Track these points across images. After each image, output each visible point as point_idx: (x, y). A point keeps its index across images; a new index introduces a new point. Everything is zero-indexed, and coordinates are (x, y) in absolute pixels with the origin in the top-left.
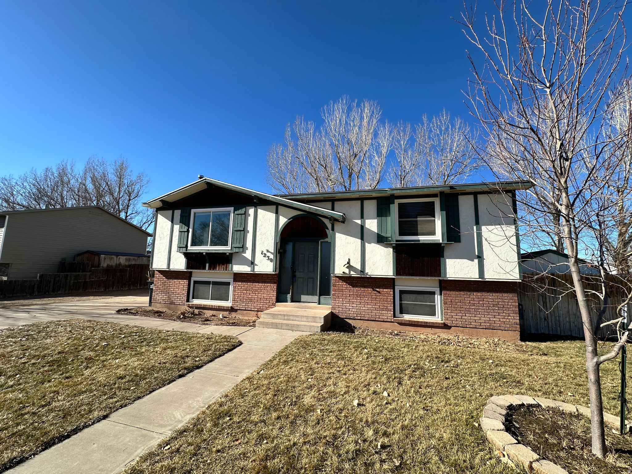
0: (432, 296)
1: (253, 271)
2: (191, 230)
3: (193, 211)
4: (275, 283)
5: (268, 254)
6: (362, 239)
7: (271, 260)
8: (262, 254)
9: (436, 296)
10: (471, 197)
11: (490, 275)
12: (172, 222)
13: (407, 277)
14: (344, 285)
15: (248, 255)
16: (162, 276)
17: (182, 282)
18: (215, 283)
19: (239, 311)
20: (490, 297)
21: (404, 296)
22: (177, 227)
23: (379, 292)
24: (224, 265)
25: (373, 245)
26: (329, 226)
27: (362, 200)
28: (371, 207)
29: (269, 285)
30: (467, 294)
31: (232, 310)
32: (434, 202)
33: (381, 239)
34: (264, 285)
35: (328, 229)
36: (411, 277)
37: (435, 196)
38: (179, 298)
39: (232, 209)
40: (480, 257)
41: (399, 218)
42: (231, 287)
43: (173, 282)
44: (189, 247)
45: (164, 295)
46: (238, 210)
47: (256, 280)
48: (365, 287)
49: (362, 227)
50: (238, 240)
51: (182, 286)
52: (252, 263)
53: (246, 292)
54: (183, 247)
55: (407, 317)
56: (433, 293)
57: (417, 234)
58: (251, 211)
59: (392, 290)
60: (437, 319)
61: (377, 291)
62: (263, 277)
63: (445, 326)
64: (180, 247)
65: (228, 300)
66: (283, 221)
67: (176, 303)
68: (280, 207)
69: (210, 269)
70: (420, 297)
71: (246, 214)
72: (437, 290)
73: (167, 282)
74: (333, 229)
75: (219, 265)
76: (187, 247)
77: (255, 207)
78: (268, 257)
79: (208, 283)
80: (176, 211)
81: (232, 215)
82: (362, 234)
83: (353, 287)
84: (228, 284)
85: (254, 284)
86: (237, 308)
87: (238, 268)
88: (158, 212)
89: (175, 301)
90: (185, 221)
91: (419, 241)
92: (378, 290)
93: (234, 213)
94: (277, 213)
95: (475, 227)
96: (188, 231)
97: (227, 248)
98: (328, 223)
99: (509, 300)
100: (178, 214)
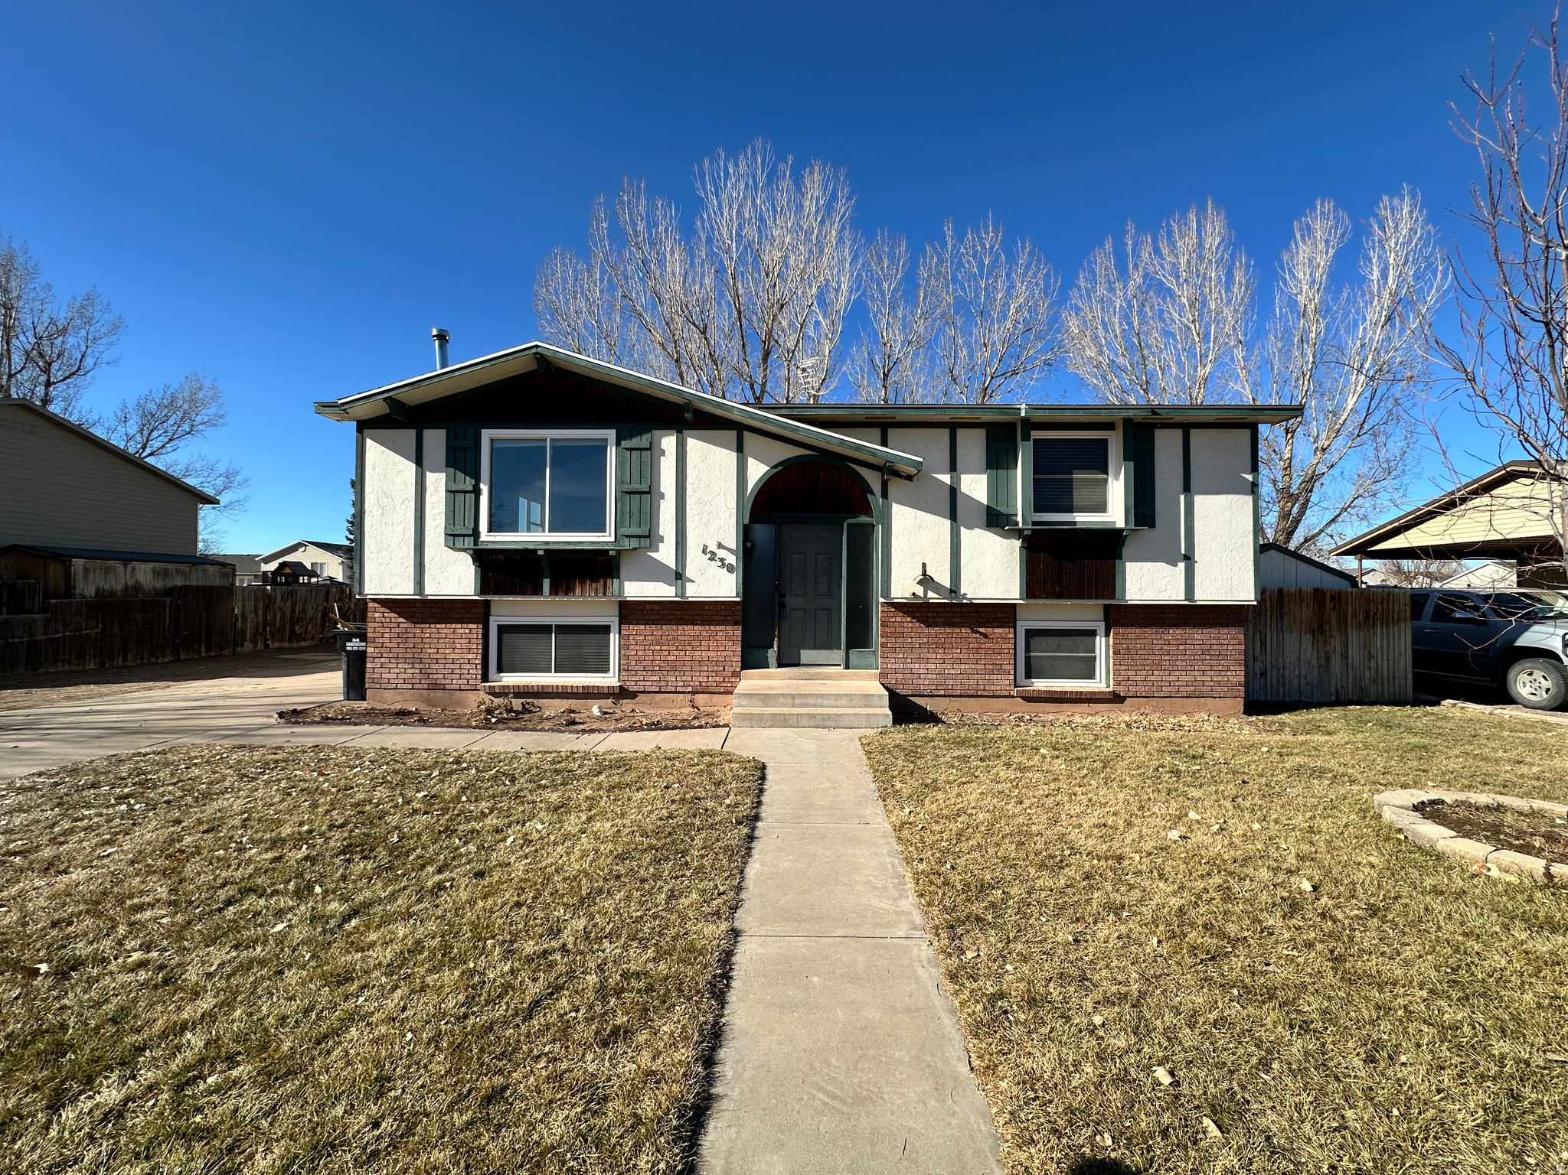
0: (1088, 639)
1: (683, 595)
2: (484, 488)
3: (486, 435)
4: (736, 623)
5: (721, 553)
6: (953, 517)
7: (730, 569)
8: (704, 552)
9: (1098, 638)
10: (1178, 434)
11: (1207, 593)
12: (419, 462)
13: (1048, 602)
14: (908, 623)
15: (666, 554)
16: (392, 615)
17: (462, 631)
18: (562, 629)
19: (641, 697)
20: (1199, 636)
21: (1034, 641)
22: (437, 482)
23: (985, 636)
24: (597, 581)
25: (977, 531)
26: (876, 487)
27: (952, 427)
28: (972, 444)
29: (719, 628)
30: (1157, 633)
31: (622, 693)
32: (1106, 441)
33: (996, 520)
34: (707, 628)
35: (873, 494)
36: (1056, 602)
37: (1110, 426)
38: (458, 671)
39: (611, 434)
40: (1189, 558)
41: (1035, 473)
42: (614, 638)
43: (434, 630)
44: (485, 535)
45: (406, 666)
46: (631, 437)
47: (685, 618)
49: (954, 491)
50: (635, 517)
51: (463, 641)
52: (679, 577)
53: (658, 648)
54: (464, 536)
55: (1040, 685)
56: (1093, 633)
57: (1071, 510)
58: (668, 442)
59: (1012, 630)
60: (1099, 684)
61: (981, 634)
62: (703, 609)
63: (1116, 698)
64: (454, 536)
65: (607, 670)
66: (757, 471)
67: (447, 687)
68: (747, 435)
69: (555, 591)
70: (1067, 641)
71: (652, 451)
72: (1101, 627)
73: (414, 630)
74: (885, 495)
75: (583, 582)
76: (476, 533)
77: (679, 431)
78: (722, 560)
79: (546, 629)
80: (428, 434)
81: (612, 453)
82: (953, 506)
83: (928, 626)
84: (605, 630)
85: (680, 627)
86: (636, 688)
87: (635, 590)
88: (366, 431)
89: (443, 682)
90: (463, 461)
91: (1074, 523)
92: (982, 630)
93: (618, 444)
94: (740, 449)
95: (1182, 498)
96: (477, 492)
97: (605, 538)
98: (873, 479)
99: (1230, 640)
100: (436, 440)
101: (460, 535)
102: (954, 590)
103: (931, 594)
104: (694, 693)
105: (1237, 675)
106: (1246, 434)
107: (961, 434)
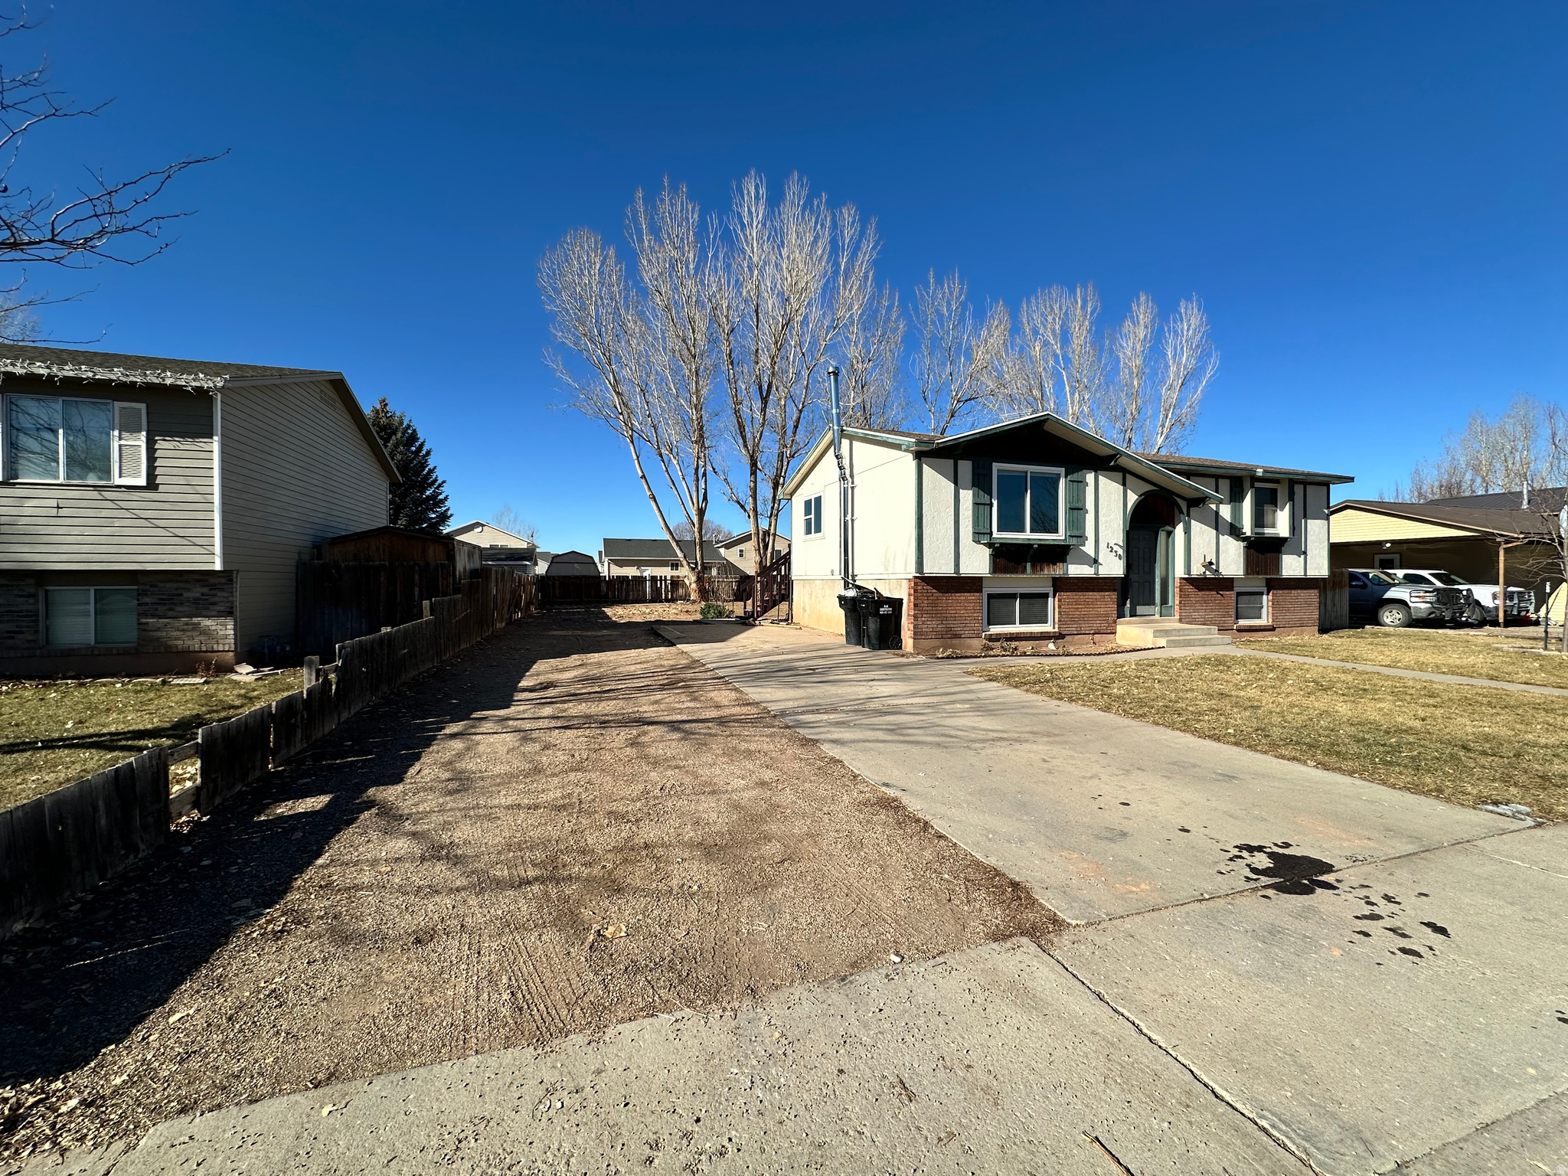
0: (1262, 597)
1: (1098, 574)
2: (995, 502)
3: (996, 466)
4: (1115, 591)
5: (1116, 548)
6: (1217, 529)
7: (1120, 557)
8: (1108, 547)
9: (1265, 596)
10: (1302, 486)
11: (1312, 573)
12: (956, 483)
13: (1250, 577)
15: (1089, 548)
16: (928, 587)
17: (971, 598)
18: (1023, 596)
19: (1068, 638)
20: (1304, 594)
21: (1240, 598)
22: (967, 496)
23: (1222, 596)
25: (1227, 538)
26: (1185, 511)
27: (1217, 477)
28: (1224, 485)
29: (1109, 594)
30: (1292, 593)
31: (1057, 637)
32: (1276, 489)
33: (1235, 531)
34: (1103, 594)
35: (1183, 514)
36: (1256, 576)
37: (1281, 481)
38: (969, 625)
39: (1062, 471)
40: (1305, 553)
41: (1254, 505)
42: (1050, 600)
44: (995, 534)
45: (937, 623)
46: (1073, 473)
48: (1210, 590)
49: (1217, 513)
51: (971, 605)
52: (1096, 561)
53: (1077, 606)
54: (984, 534)
55: (1242, 622)
56: (1262, 594)
58: (1090, 477)
59: (1233, 593)
60: (1263, 622)
61: (1219, 595)
63: (1273, 629)
64: (978, 534)
65: (1047, 622)
66: (1133, 498)
67: (962, 636)
68: (1128, 476)
69: (1032, 571)
70: (1253, 598)
71: (1082, 482)
72: (1267, 590)
74: (1188, 515)
75: (1048, 565)
76: (991, 533)
77: (1096, 471)
78: (1116, 552)
79: (1013, 596)
80: (960, 462)
81: (1062, 483)
82: (1216, 522)
84: (1046, 596)
85: (1087, 594)
86: (1065, 633)
87: (1076, 570)
88: (922, 459)
89: (960, 633)
90: (981, 482)
91: (1264, 534)
92: (1221, 593)
93: (1066, 477)
94: (1124, 484)
95: (1304, 521)
96: (991, 505)
97: (1060, 536)
98: (1183, 505)
99: (1313, 595)
100: (966, 467)
101: (981, 534)
102: (1217, 571)
103: (1208, 573)
104: (1094, 634)
105: (1316, 615)
106: (1325, 488)
107: (1221, 481)
